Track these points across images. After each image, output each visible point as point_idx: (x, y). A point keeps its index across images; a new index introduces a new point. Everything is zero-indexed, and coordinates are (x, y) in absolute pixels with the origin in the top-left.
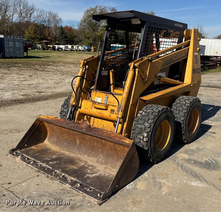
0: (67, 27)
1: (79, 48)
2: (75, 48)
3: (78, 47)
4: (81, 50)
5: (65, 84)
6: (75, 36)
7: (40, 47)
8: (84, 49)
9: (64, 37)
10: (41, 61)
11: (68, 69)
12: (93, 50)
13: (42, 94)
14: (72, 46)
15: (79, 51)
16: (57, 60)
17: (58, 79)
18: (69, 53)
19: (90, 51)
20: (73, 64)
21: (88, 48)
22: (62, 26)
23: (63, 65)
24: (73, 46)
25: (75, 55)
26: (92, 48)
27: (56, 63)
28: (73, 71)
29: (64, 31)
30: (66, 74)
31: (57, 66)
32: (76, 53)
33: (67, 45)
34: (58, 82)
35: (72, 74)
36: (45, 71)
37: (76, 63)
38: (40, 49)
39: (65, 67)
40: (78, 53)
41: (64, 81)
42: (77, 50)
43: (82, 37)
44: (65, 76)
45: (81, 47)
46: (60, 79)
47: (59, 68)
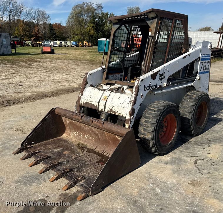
0: (56, 24)
1: (67, 44)
2: (63, 44)
3: (66, 42)
4: (69, 46)
5: (49, 81)
6: (64, 33)
7: (30, 43)
8: (72, 44)
9: (53, 33)
10: (29, 57)
11: (55, 65)
12: (81, 46)
13: (21, 95)
14: (60, 42)
15: (68, 46)
16: (45, 56)
17: (43, 76)
18: (58, 48)
19: (79, 46)
20: (60, 59)
21: (76, 43)
22: (50, 23)
23: (49, 61)
24: (62, 42)
25: (63, 50)
26: (80, 44)
27: (43, 59)
28: (59, 67)
29: (52, 28)
30: (52, 70)
31: (44, 62)
32: (65, 49)
33: (55, 41)
34: (41, 79)
35: (57, 70)
36: (29, 67)
37: (63, 58)
38: (29, 46)
39: (52, 62)
40: (66, 49)
41: (48, 78)
42: (65, 46)
43: (70, 33)
44: (50, 72)
45: (70, 43)
46: (45, 76)
47: (45, 64)
